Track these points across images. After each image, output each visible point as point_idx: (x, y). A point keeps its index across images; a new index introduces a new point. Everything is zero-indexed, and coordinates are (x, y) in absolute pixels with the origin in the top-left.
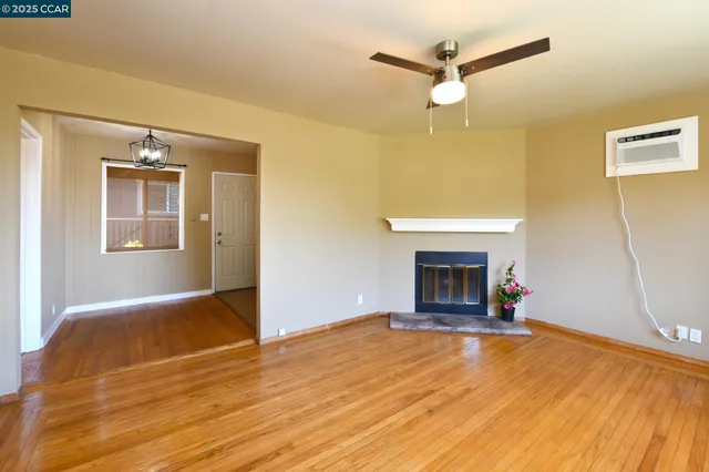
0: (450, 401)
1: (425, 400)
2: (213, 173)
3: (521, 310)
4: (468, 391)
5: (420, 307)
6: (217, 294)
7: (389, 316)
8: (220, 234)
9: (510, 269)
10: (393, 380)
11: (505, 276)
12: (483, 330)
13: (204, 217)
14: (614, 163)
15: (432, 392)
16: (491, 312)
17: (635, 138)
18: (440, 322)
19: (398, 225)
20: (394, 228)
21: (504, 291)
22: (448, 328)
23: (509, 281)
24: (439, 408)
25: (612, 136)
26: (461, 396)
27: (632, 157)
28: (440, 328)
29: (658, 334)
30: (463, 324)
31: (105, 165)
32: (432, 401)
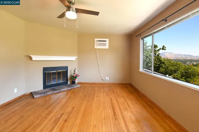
5: (45, 87)
9: (75, 70)
14: (96, 45)
16: (69, 83)
18: (54, 90)
19: (35, 58)
20: (33, 59)
21: (73, 76)
22: (58, 91)
23: (74, 73)
25: (96, 39)
27: (99, 45)
28: (55, 92)
30: (63, 88)
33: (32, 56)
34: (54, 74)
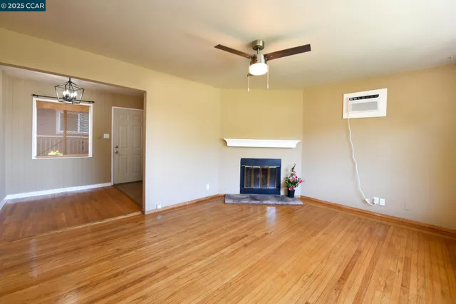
0: (257, 239)
1: (242, 240)
2: (113, 108)
3: (298, 191)
4: (266, 234)
5: (243, 191)
6: (115, 186)
7: (225, 196)
8: (117, 147)
9: (293, 169)
10: (226, 231)
11: (290, 172)
12: (277, 203)
13: (106, 136)
14: (347, 111)
15: (247, 236)
16: (282, 192)
17: (357, 98)
18: (254, 199)
19: (231, 142)
20: (228, 145)
21: (289, 181)
22: (258, 202)
23: (292, 175)
24: (250, 243)
25: (347, 96)
26: (263, 236)
27: (356, 108)
28: (255, 202)
29: (365, 202)
30: (267, 199)
31: (35, 99)
32: (246, 240)
33: (227, 140)
34: (257, 171)
